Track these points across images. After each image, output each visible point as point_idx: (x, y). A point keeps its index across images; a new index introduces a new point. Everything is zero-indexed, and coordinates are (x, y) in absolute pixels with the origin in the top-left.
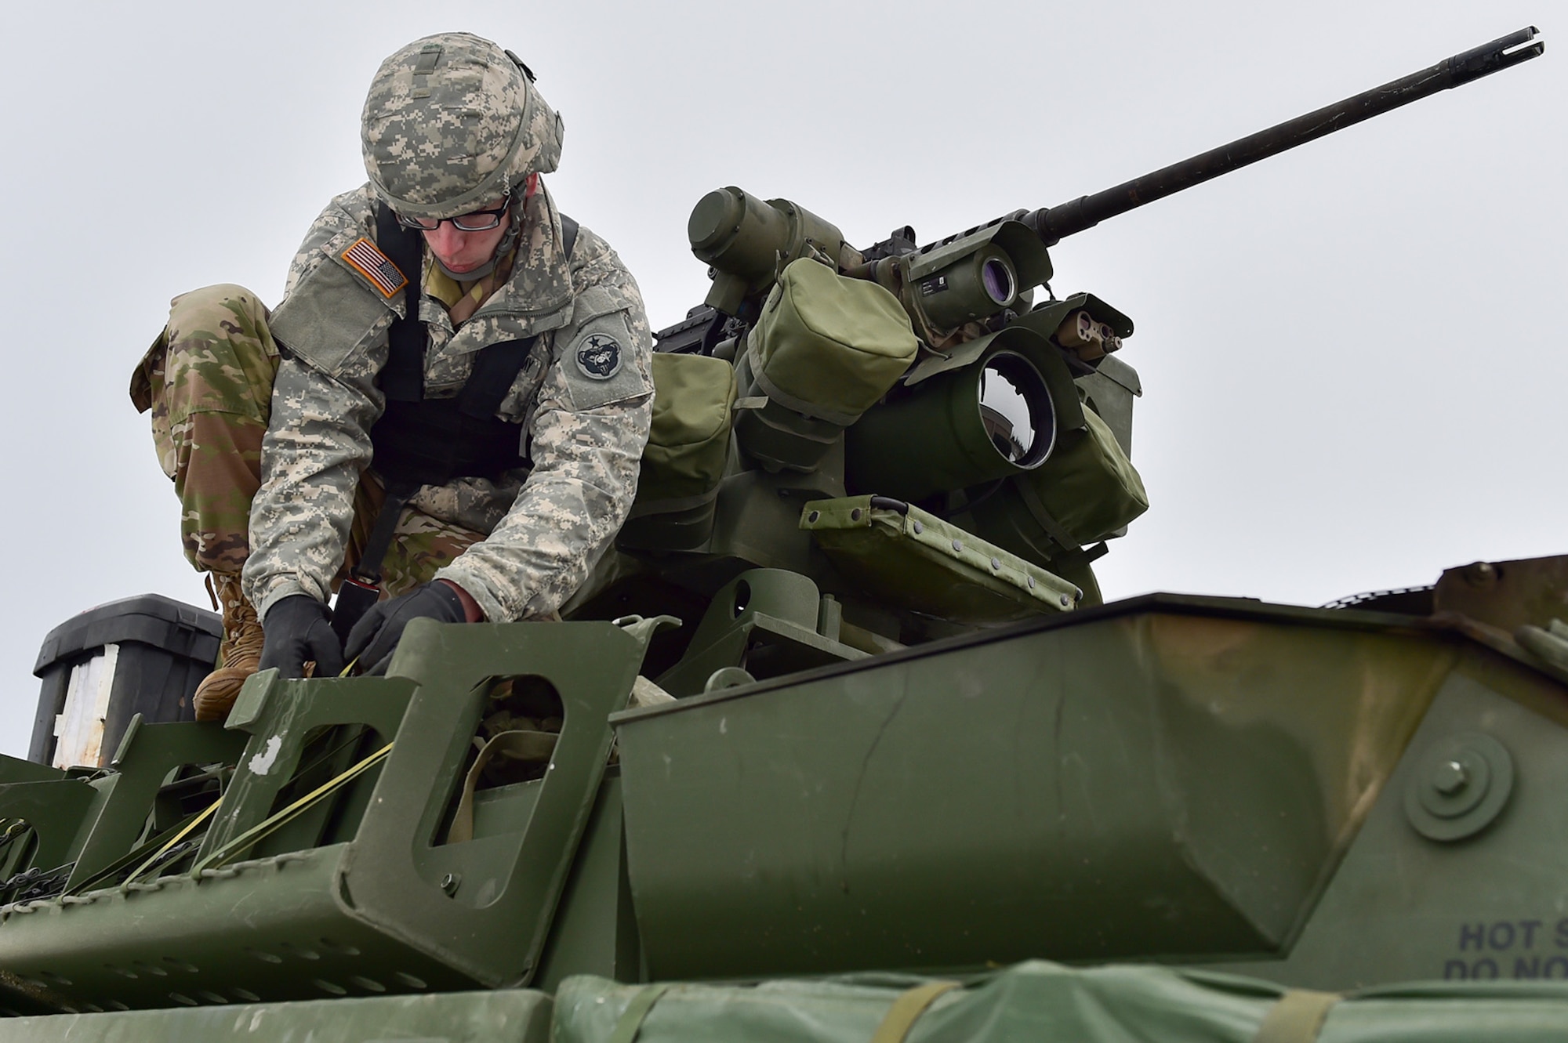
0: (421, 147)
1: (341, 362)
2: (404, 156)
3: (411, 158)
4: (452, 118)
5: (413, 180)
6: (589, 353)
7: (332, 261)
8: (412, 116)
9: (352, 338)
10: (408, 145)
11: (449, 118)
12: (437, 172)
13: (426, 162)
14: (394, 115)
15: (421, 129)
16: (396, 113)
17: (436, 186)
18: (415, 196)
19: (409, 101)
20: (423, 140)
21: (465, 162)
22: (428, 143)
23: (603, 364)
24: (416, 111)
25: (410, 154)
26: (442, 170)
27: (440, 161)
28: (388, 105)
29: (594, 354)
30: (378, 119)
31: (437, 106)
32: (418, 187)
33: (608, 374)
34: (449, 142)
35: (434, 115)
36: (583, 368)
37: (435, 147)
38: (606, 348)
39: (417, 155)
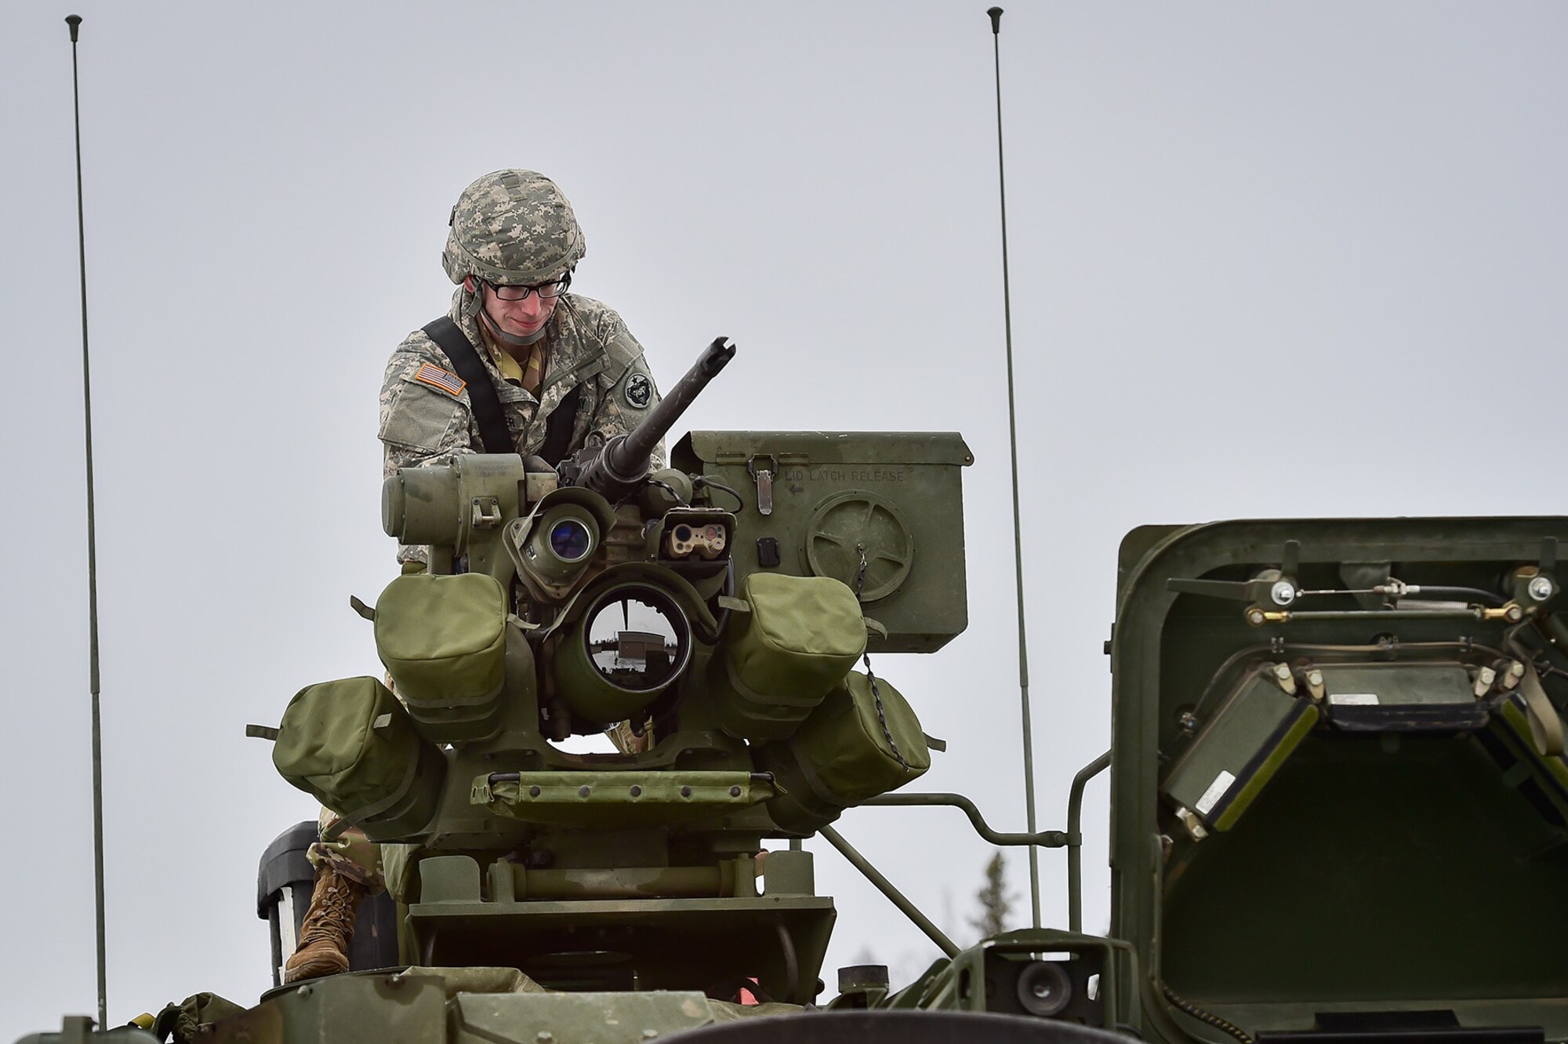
0: (533, 229)
1: (440, 443)
2: (522, 237)
3: (527, 237)
4: (548, 209)
5: (530, 252)
6: (633, 389)
7: (411, 383)
8: (520, 211)
9: (443, 426)
10: (524, 230)
11: (546, 209)
12: (545, 244)
13: (537, 239)
14: (505, 213)
15: (530, 218)
16: (507, 212)
17: (545, 254)
18: (529, 265)
19: (512, 203)
20: (533, 224)
21: (562, 236)
22: (537, 226)
23: (642, 396)
24: (522, 208)
25: (526, 235)
26: (549, 243)
27: (547, 237)
28: (497, 209)
29: (635, 389)
30: (494, 218)
31: (536, 203)
32: (532, 257)
33: (645, 404)
34: (550, 225)
35: (536, 208)
36: (630, 400)
37: (542, 227)
38: (642, 384)
39: (531, 235)
